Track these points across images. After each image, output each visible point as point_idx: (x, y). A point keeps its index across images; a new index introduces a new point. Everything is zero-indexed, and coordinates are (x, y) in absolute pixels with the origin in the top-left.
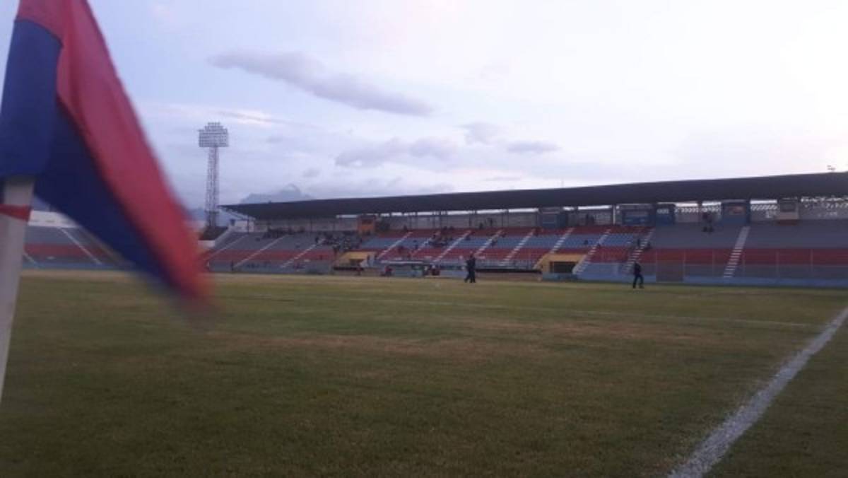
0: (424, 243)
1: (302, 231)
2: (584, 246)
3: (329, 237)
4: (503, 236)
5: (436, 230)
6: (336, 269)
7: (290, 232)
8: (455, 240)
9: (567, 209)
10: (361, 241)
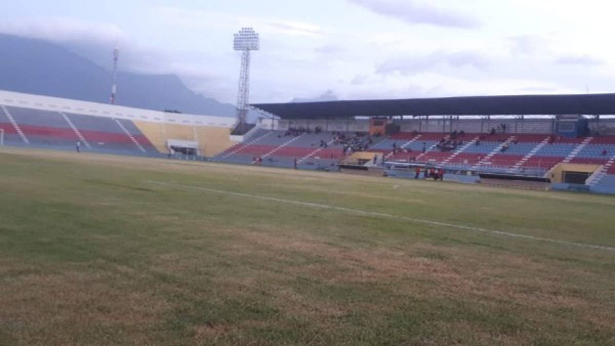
0: (432, 146)
1: (318, 131)
2: (602, 157)
3: (342, 137)
4: (516, 142)
5: (445, 134)
6: (343, 167)
7: (309, 131)
8: (464, 145)
9: (588, 117)
10: (371, 142)
